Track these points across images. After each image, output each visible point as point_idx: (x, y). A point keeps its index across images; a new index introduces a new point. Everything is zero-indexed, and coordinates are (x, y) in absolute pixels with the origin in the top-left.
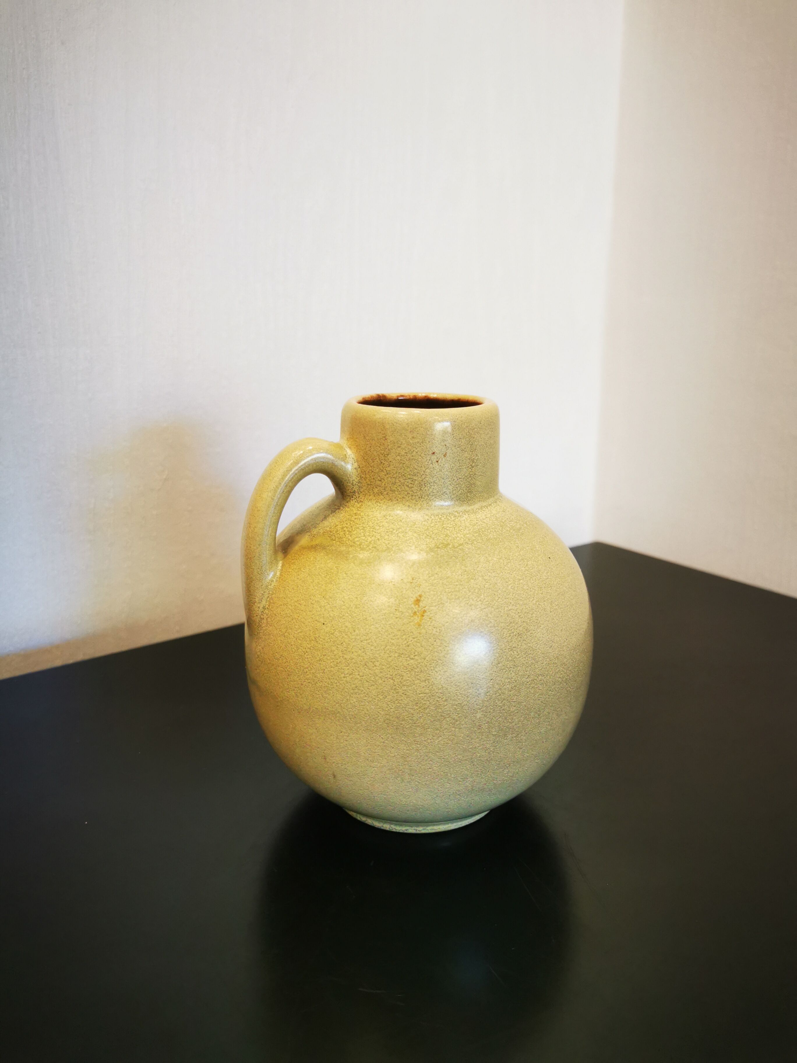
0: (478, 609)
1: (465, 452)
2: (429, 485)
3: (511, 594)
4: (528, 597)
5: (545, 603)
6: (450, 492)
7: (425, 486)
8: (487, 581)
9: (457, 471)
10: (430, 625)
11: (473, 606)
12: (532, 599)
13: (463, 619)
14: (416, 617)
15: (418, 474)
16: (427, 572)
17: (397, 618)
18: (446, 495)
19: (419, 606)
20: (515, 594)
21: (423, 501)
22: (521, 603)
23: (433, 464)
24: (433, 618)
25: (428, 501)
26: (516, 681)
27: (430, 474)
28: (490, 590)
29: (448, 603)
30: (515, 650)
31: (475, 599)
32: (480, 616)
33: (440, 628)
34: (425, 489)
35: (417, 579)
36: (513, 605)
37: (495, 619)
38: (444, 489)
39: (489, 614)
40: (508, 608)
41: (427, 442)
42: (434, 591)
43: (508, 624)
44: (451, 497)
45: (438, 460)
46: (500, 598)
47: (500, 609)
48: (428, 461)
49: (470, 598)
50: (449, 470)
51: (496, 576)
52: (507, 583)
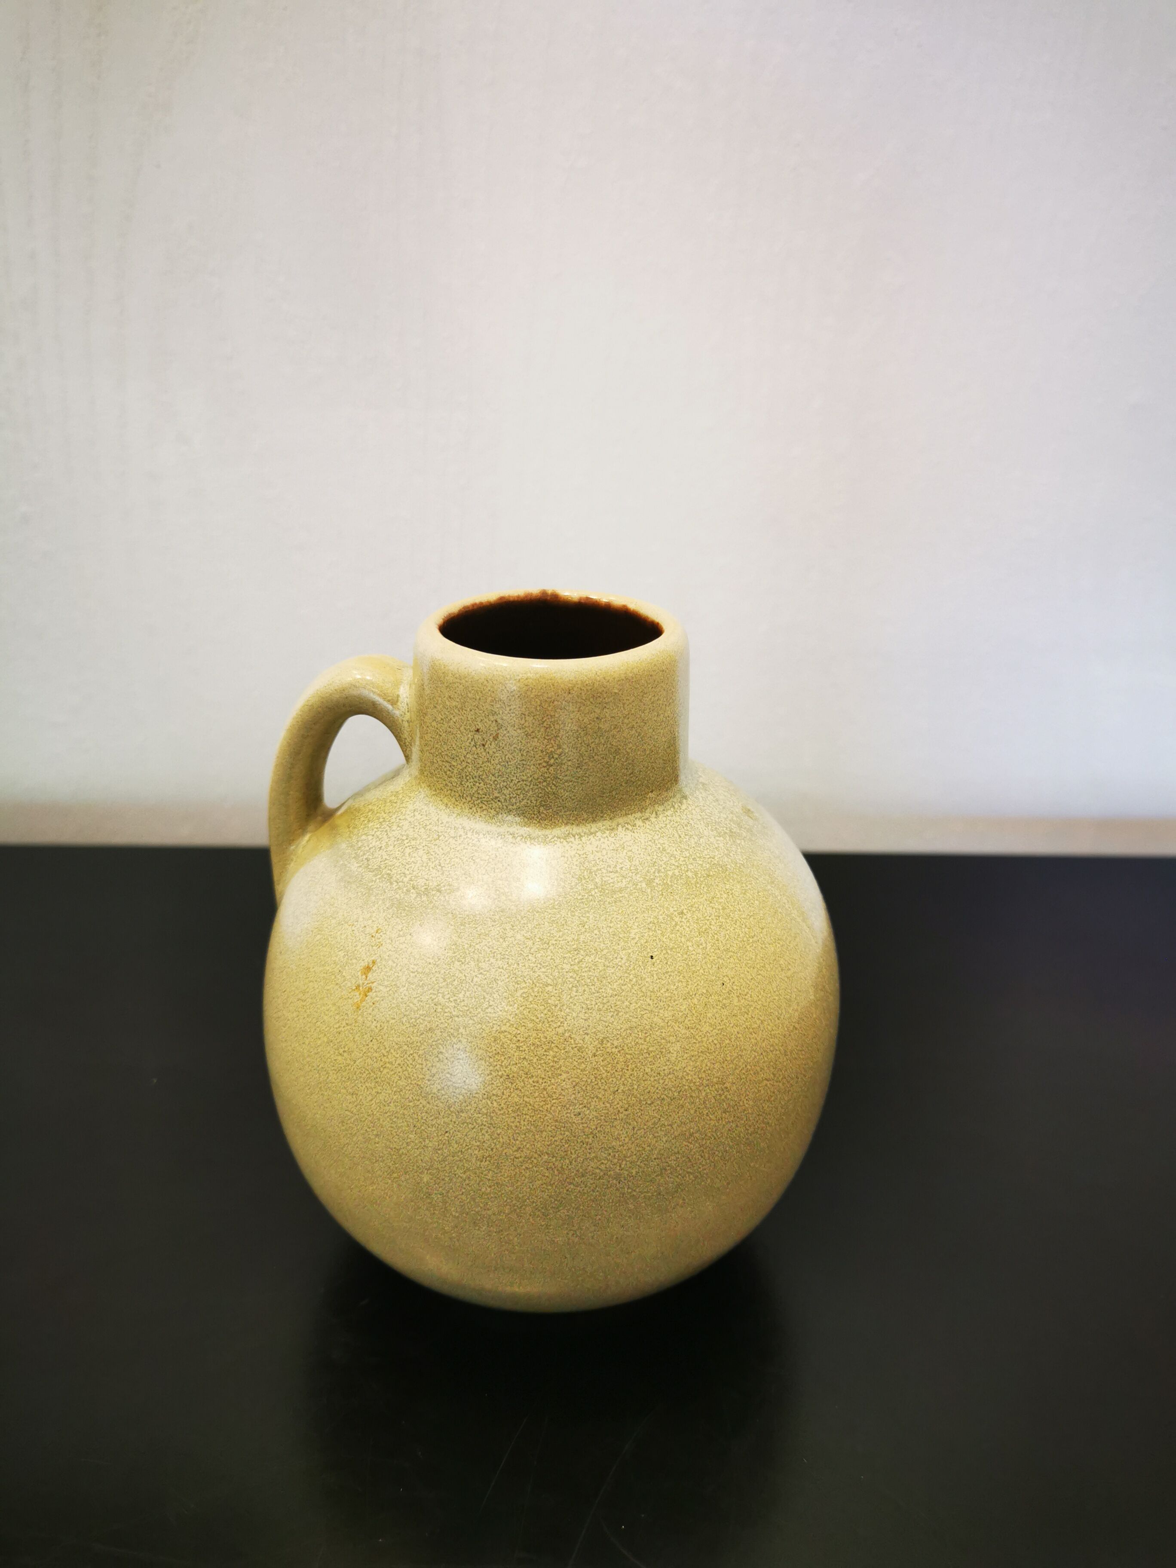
0: (446, 1014)
2: (472, 780)
3: (516, 1006)
4: (550, 1020)
5: (587, 1037)
6: (505, 800)
7: (467, 780)
8: (481, 971)
9: (517, 768)
10: (370, 1014)
11: (439, 1007)
12: (559, 1024)
13: (418, 1022)
14: (357, 994)
15: (458, 758)
16: (400, 927)
17: (337, 984)
18: (500, 803)
19: (367, 977)
20: (523, 1007)
21: (464, 803)
22: (531, 1025)
23: (476, 748)
24: (377, 1005)
25: (471, 805)
26: (492, 1149)
27: (473, 762)
28: (480, 989)
29: (405, 988)
30: (495, 1100)
31: (448, 996)
32: (446, 1027)
34: (467, 784)
35: (381, 934)
36: (513, 1025)
37: (469, 1039)
38: (495, 791)
39: (462, 1028)
40: (500, 1029)
41: (468, 710)
42: (394, 962)
43: (491, 1054)
44: (507, 807)
45: (484, 743)
46: (492, 1007)
47: (484, 1026)
48: (470, 741)
49: (440, 991)
50: (504, 763)
51: (503, 968)
52: (518, 984)
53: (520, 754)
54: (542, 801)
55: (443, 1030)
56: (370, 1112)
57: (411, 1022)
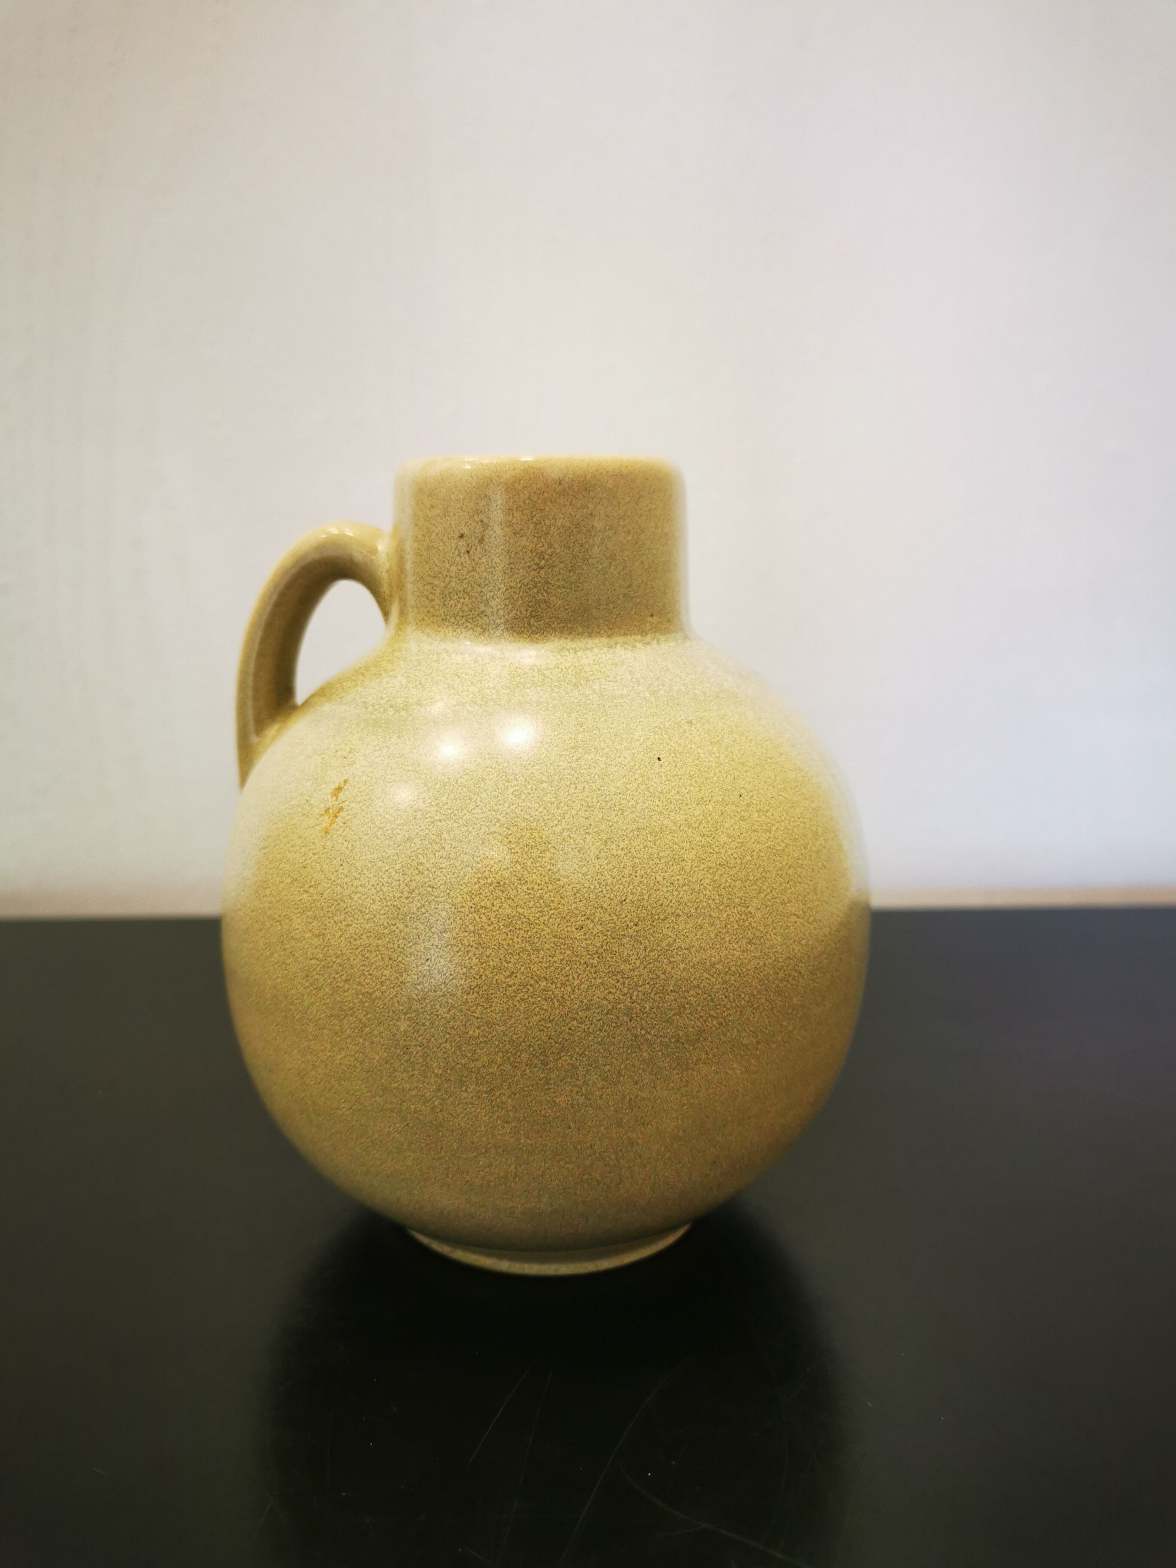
0: (427, 820)
2: (456, 597)
3: (506, 805)
4: (545, 818)
5: (589, 837)
6: (492, 612)
7: (451, 598)
8: (467, 772)
9: (505, 573)
11: (419, 813)
14: (327, 818)
15: (440, 575)
16: (375, 743)
17: (304, 815)
18: (486, 618)
19: (337, 798)
20: (515, 806)
21: (448, 626)
22: (524, 825)
23: (461, 558)
24: (349, 823)
26: (481, 976)
27: (457, 575)
28: (465, 790)
29: (381, 800)
30: (484, 913)
31: (429, 801)
32: (427, 834)
33: (354, 843)
34: (450, 603)
35: (354, 753)
36: (503, 825)
37: (453, 843)
38: (482, 605)
39: (445, 833)
40: (489, 829)
41: (452, 515)
42: (368, 777)
43: (479, 859)
44: (494, 622)
45: (468, 549)
46: (479, 807)
47: (471, 828)
48: (453, 550)
49: (420, 797)
50: (490, 570)
51: (491, 767)
52: (509, 782)
53: (508, 557)
54: (532, 611)
55: (423, 838)
56: (339, 953)
57: (387, 834)
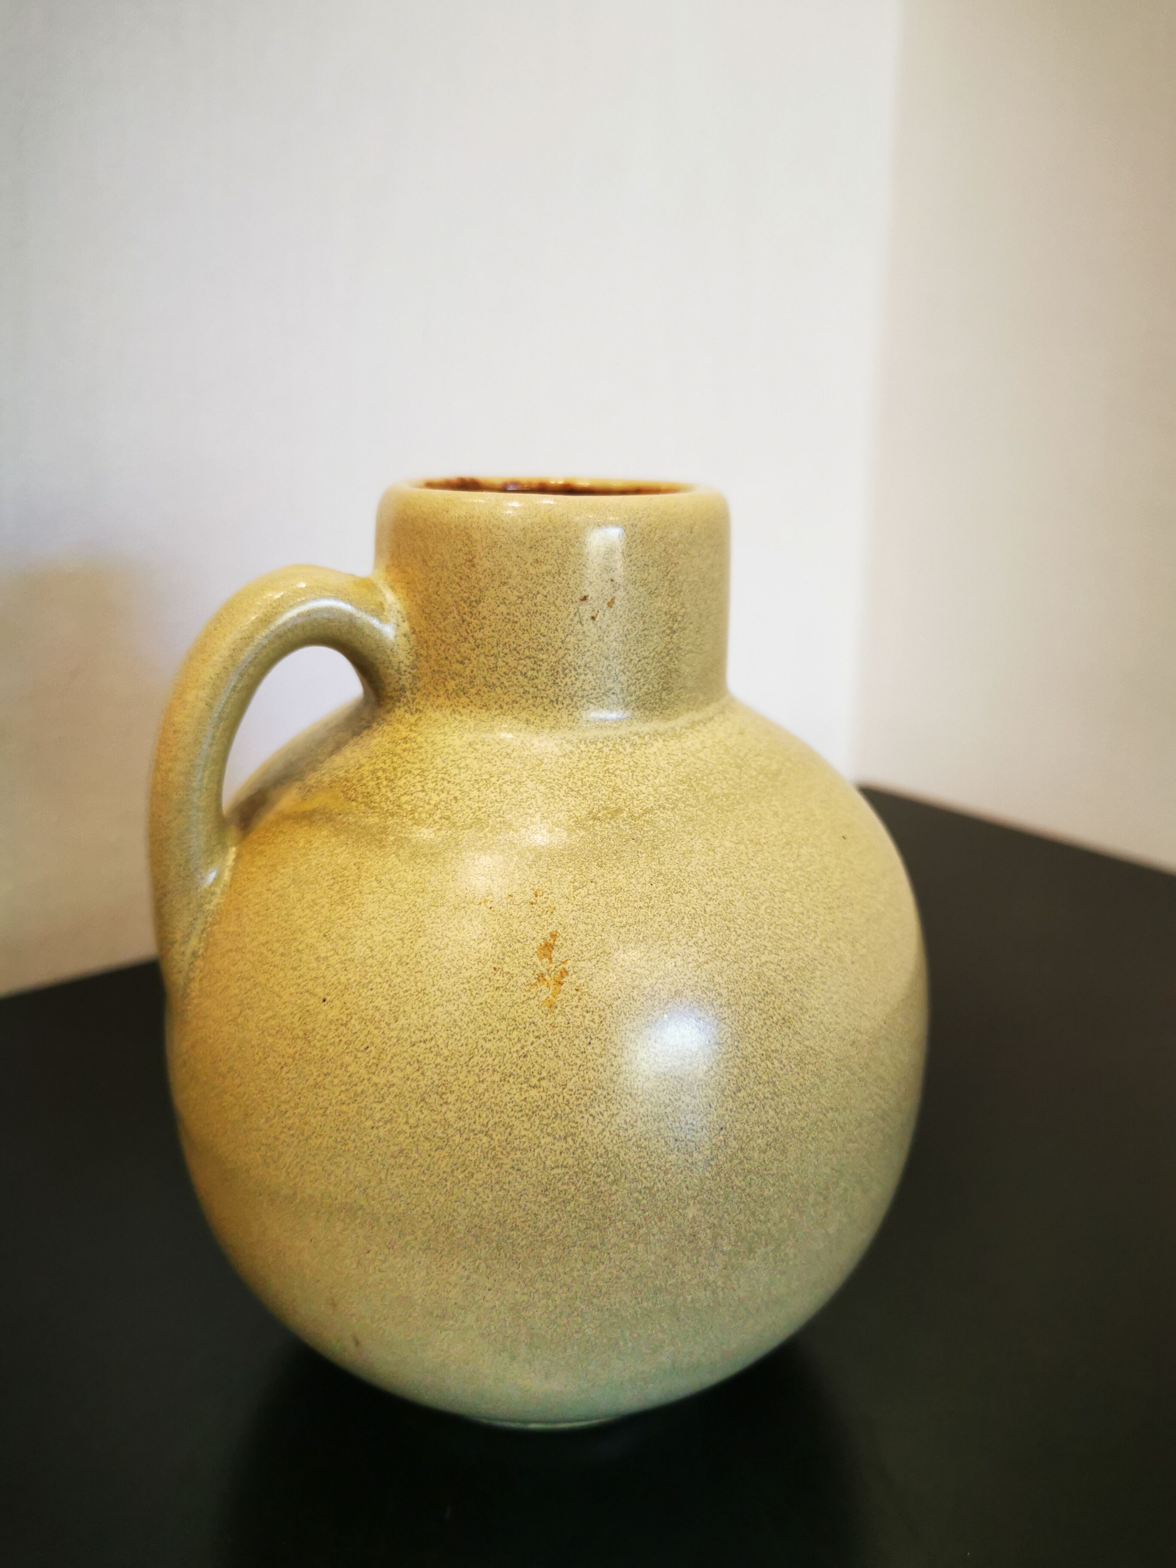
0: (690, 965)
1: (657, 597)
2: (574, 673)
3: (766, 926)
4: (804, 932)
5: (840, 943)
6: (622, 690)
7: (566, 675)
8: (710, 896)
9: (638, 641)
10: (577, 1007)
11: (679, 958)
12: (813, 934)
13: (656, 988)
14: (544, 987)
15: (550, 648)
16: (570, 878)
17: (497, 988)
18: (614, 697)
19: (550, 959)
20: (774, 926)
22: (789, 945)
23: (582, 625)
24: (585, 989)
25: (571, 710)
26: (777, 1129)
27: (576, 647)
28: (718, 918)
29: (620, 951)
30: (776, 1058)
31: (684, 941)
32: (696, 982)
33: (602, 1013)
34: (564, 681)
35: (545, 895)
36: (771, 951)
37: (730, 987)
38: (608, 681)
39: (717, 976)
40: (760, 960)
41: (570, 572)
42: (587, 924)
43: (760, 997)
44: (624, 700)
45: (594, 614)
46: (742, 936)
47: (742, 963)
48: (572, 616)
49: (671, 938)
50: (621, 639)
51: (731, 885)
52: (756, 899)
53: (641, 622)
54: (664, 683)
55: (694, 988)
57: (646, 993)
